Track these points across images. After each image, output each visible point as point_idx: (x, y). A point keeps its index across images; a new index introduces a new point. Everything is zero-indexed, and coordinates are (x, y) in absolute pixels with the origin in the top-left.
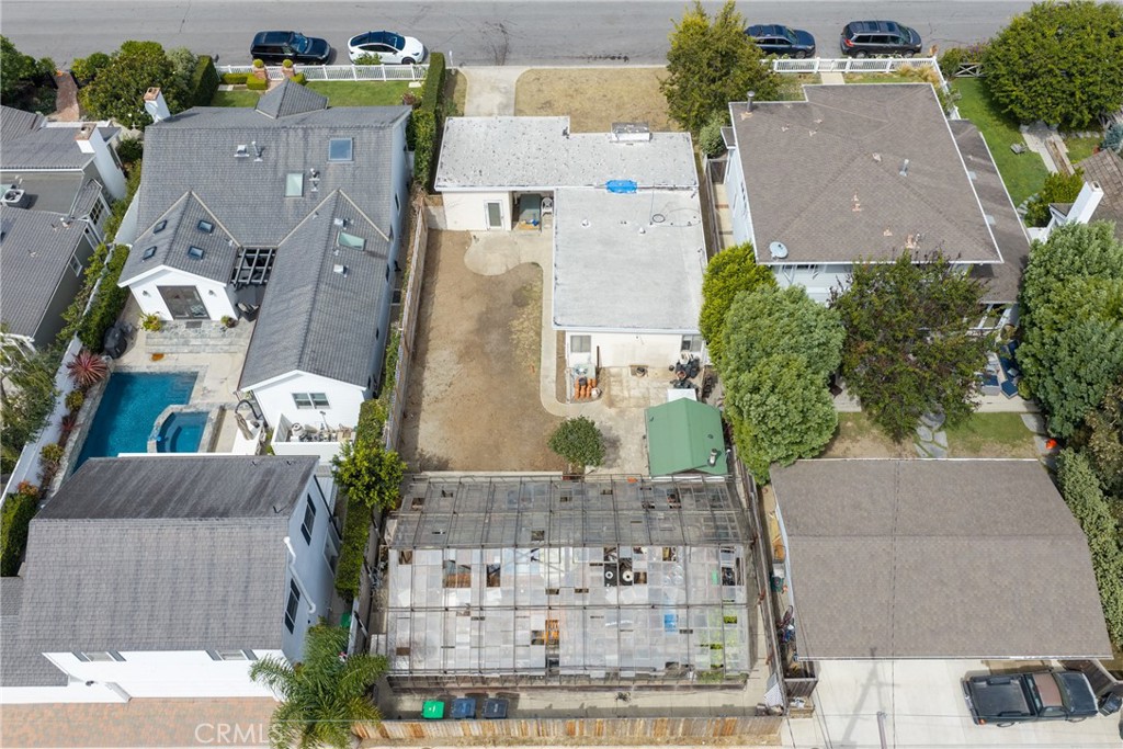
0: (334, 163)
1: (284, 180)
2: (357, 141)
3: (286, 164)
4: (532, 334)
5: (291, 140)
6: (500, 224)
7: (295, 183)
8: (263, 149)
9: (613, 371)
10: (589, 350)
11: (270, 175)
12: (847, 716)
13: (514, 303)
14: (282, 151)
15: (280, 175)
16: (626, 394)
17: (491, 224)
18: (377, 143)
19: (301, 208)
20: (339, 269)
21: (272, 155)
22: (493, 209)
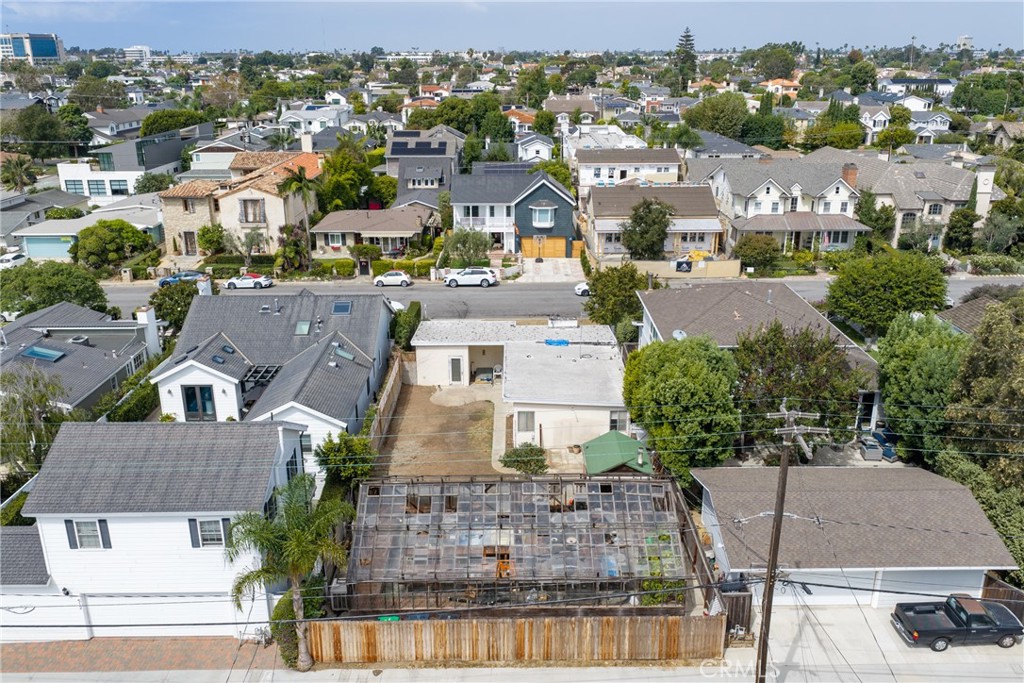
0: (335, 317)
1: (295, 326)
2: (355, 304)
3: (298, 316)
4: (485, 433)
5: (304, 302)
6: (460, 380)
7: (304, 328)
8: (281, 308)
9: (553, 451)
10: (533, 430)
11: (285, 322)
12: (787, 646)
13: (470, 420)
14: (296, 309)
15: (292, 322)
16: (565, 462)
17: (453, 380)
18: (370, 304)
19: (305, 342)
20: (333, 364)
21: (288, 311)
22: (456, 363)
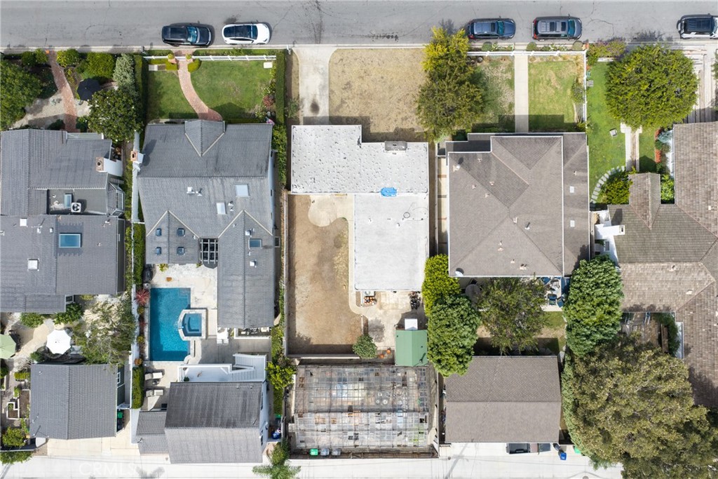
0: (240, 196)
1: (215, 205)
2: (250, 186)
3: (215, 198)
4: (344, 265)
5: (215, 184)
7: (220, 207)
8: (201, 189)
11: (207, 203)
13: (335, 246)
14: (211, 191)
15: (213, 203)
16: (388, 302)
18: (261, 186)
19: (226, 220)
20: (252, 264)
21: (207, 193)
